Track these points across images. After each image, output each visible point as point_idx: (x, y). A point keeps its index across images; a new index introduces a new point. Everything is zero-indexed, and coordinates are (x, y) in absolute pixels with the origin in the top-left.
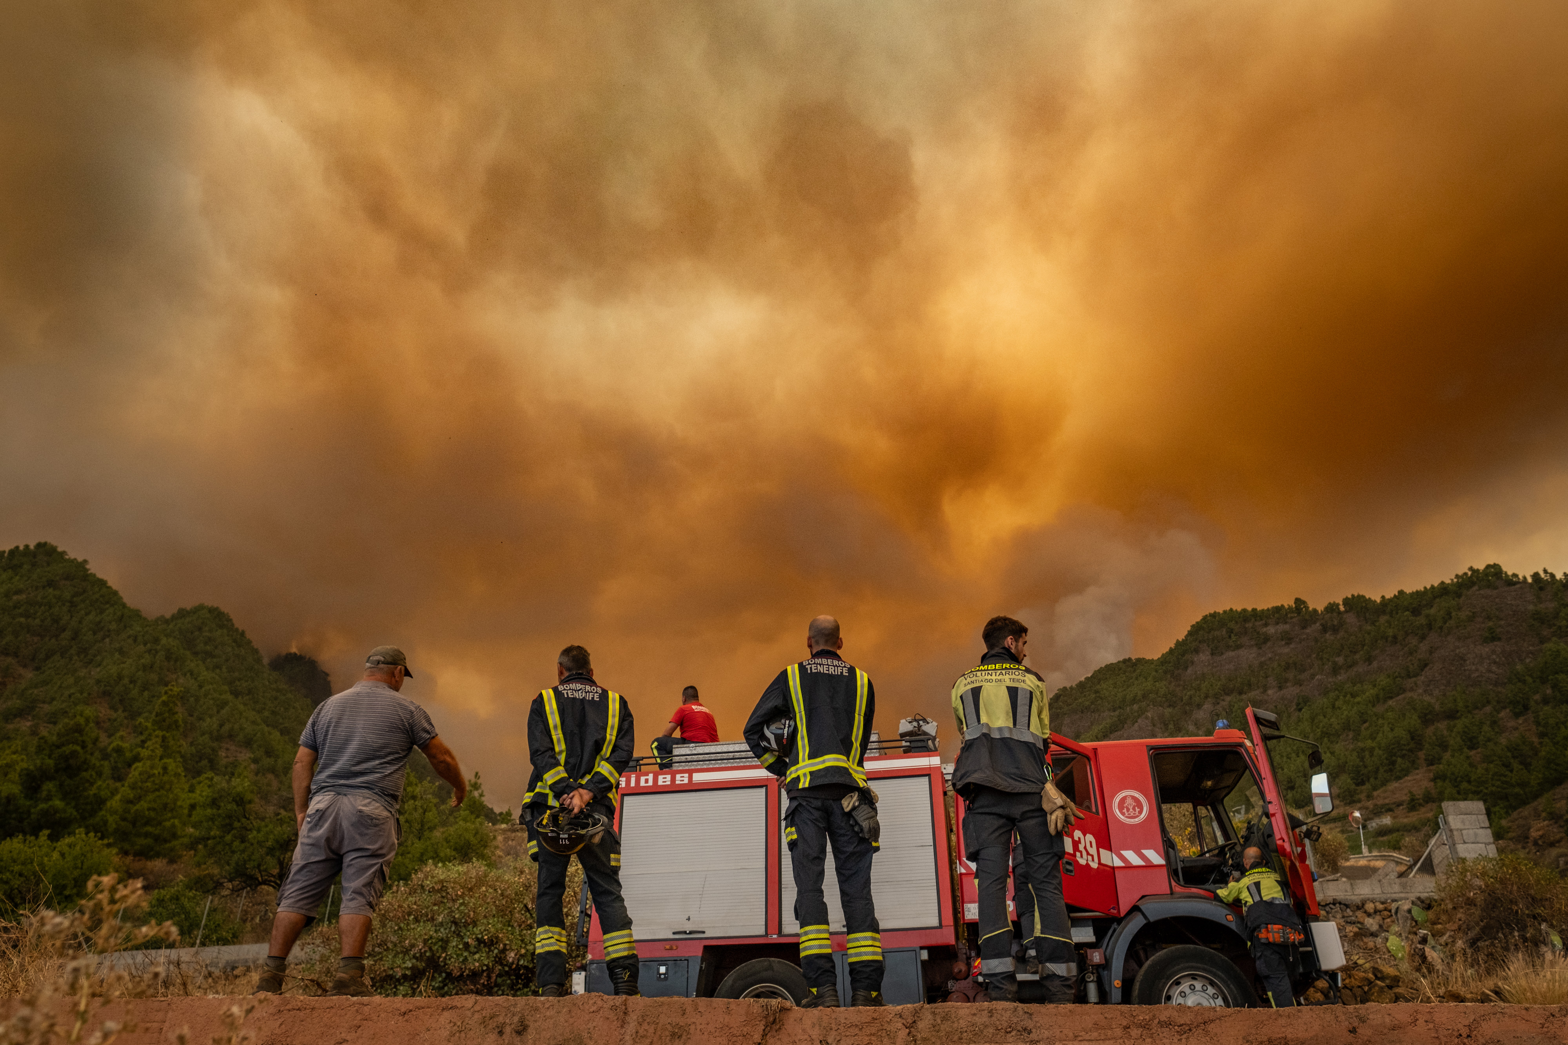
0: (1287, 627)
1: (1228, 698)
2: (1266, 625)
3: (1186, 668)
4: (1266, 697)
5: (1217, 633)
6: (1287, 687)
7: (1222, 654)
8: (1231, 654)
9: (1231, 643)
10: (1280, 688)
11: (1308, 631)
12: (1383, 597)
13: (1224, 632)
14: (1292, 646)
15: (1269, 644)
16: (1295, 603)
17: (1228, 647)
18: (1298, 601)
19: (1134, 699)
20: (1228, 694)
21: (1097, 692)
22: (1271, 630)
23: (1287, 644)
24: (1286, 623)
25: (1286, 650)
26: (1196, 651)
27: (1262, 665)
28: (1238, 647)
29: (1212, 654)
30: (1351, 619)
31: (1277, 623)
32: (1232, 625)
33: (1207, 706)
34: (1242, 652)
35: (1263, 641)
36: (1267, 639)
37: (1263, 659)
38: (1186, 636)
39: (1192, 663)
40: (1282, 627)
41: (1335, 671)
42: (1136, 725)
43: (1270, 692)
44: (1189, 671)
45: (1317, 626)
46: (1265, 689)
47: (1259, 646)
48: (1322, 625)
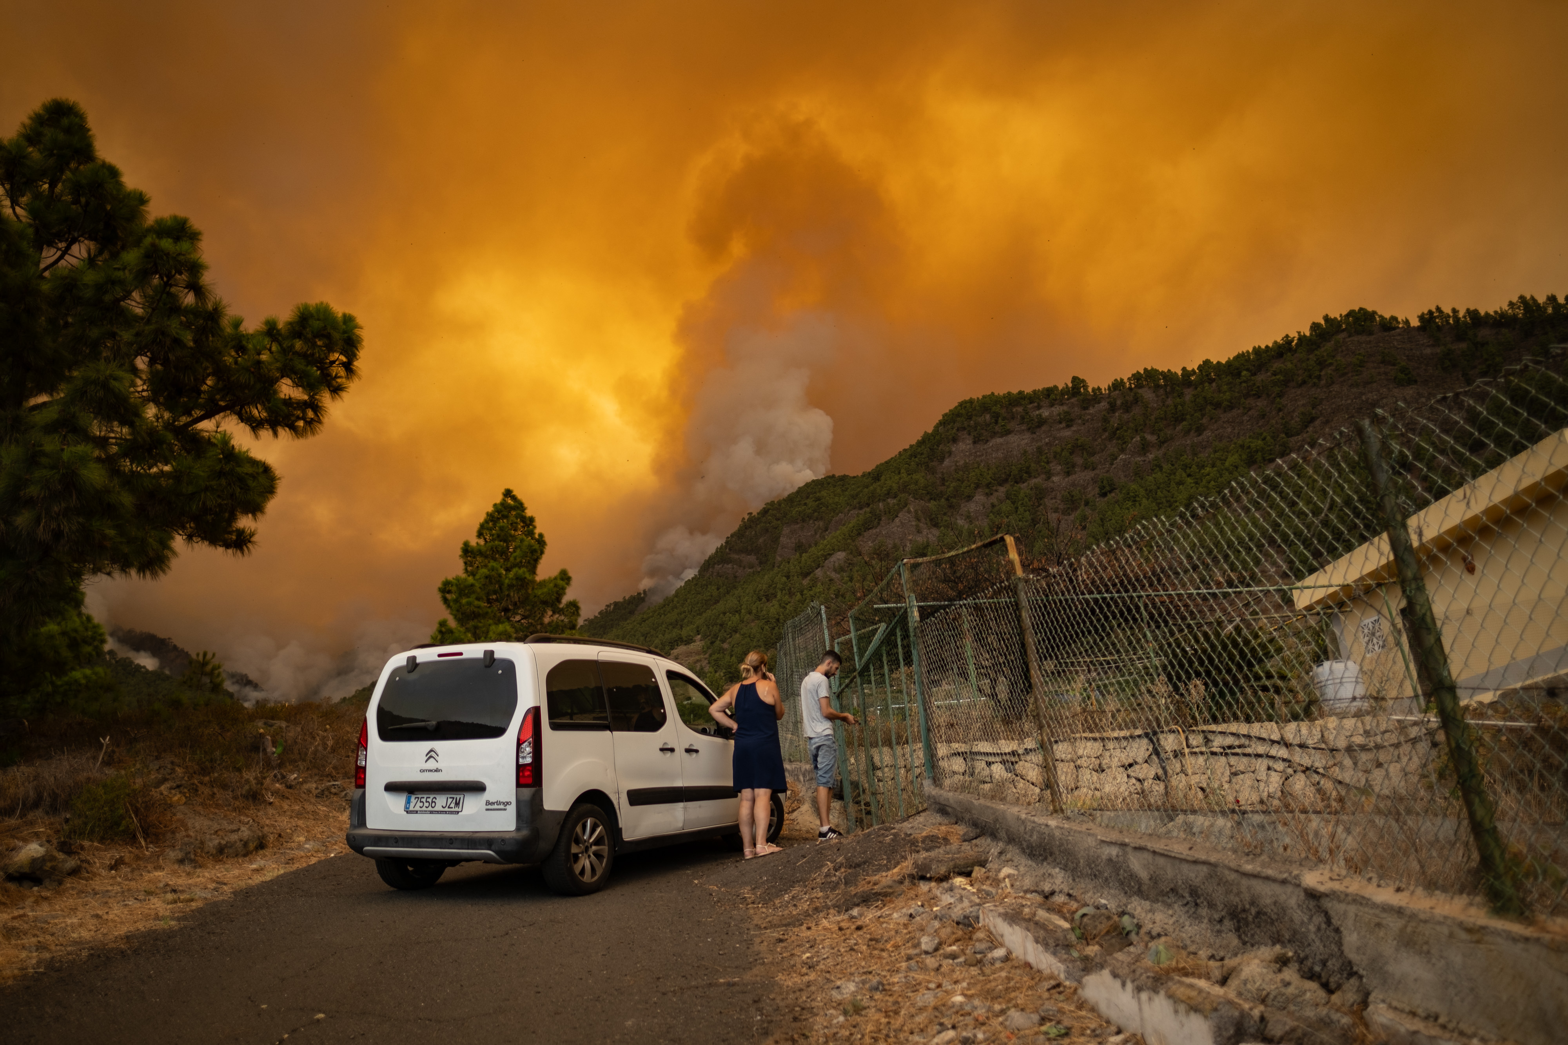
0: (1065, 408)
1: (1002, 489)
2: (1039, 407)
3: (942, 460)
4: (1051, 485)
5: (980, 420)
6: (1075, 473)
7: (987, 441)
8: (999, 440)
9: (997, 429)
10: (1068, 474)
11: (1091, 410)
12: (1184, 369)
13: (988, 417)
14: (1074, 428)
15: (1044, 428)
16: (1072, 382)
17: (994, 434)
18: (1075, 379)
19: (888, 494)
20: (1001, 485)
21: (818, 499)
22: (1045, 413)
23: (1068, 426)
24: (1062, 405)
25: (1067, 433)
26: (955, 440)
27: (1040, 450)
28: (1008, 432)
29: (974, 443)
30: (1147, 394)
31: (1052, 405)
32: (996, 409)
33: (979, 497)
34: (1012, 438)
35: (1036, 425)
36: (1041, 422)
37: (1039, 444)
38: (936, 427)
39: (950, 453)
40: (1057, 410)
41: (1145, 448)
42: (897, 520)
43: (1055, 479)
44: (947, 462)
45: (1104, 405)
46: (1049, 475)
47: (1032, 430)
48: (1110, 403)
